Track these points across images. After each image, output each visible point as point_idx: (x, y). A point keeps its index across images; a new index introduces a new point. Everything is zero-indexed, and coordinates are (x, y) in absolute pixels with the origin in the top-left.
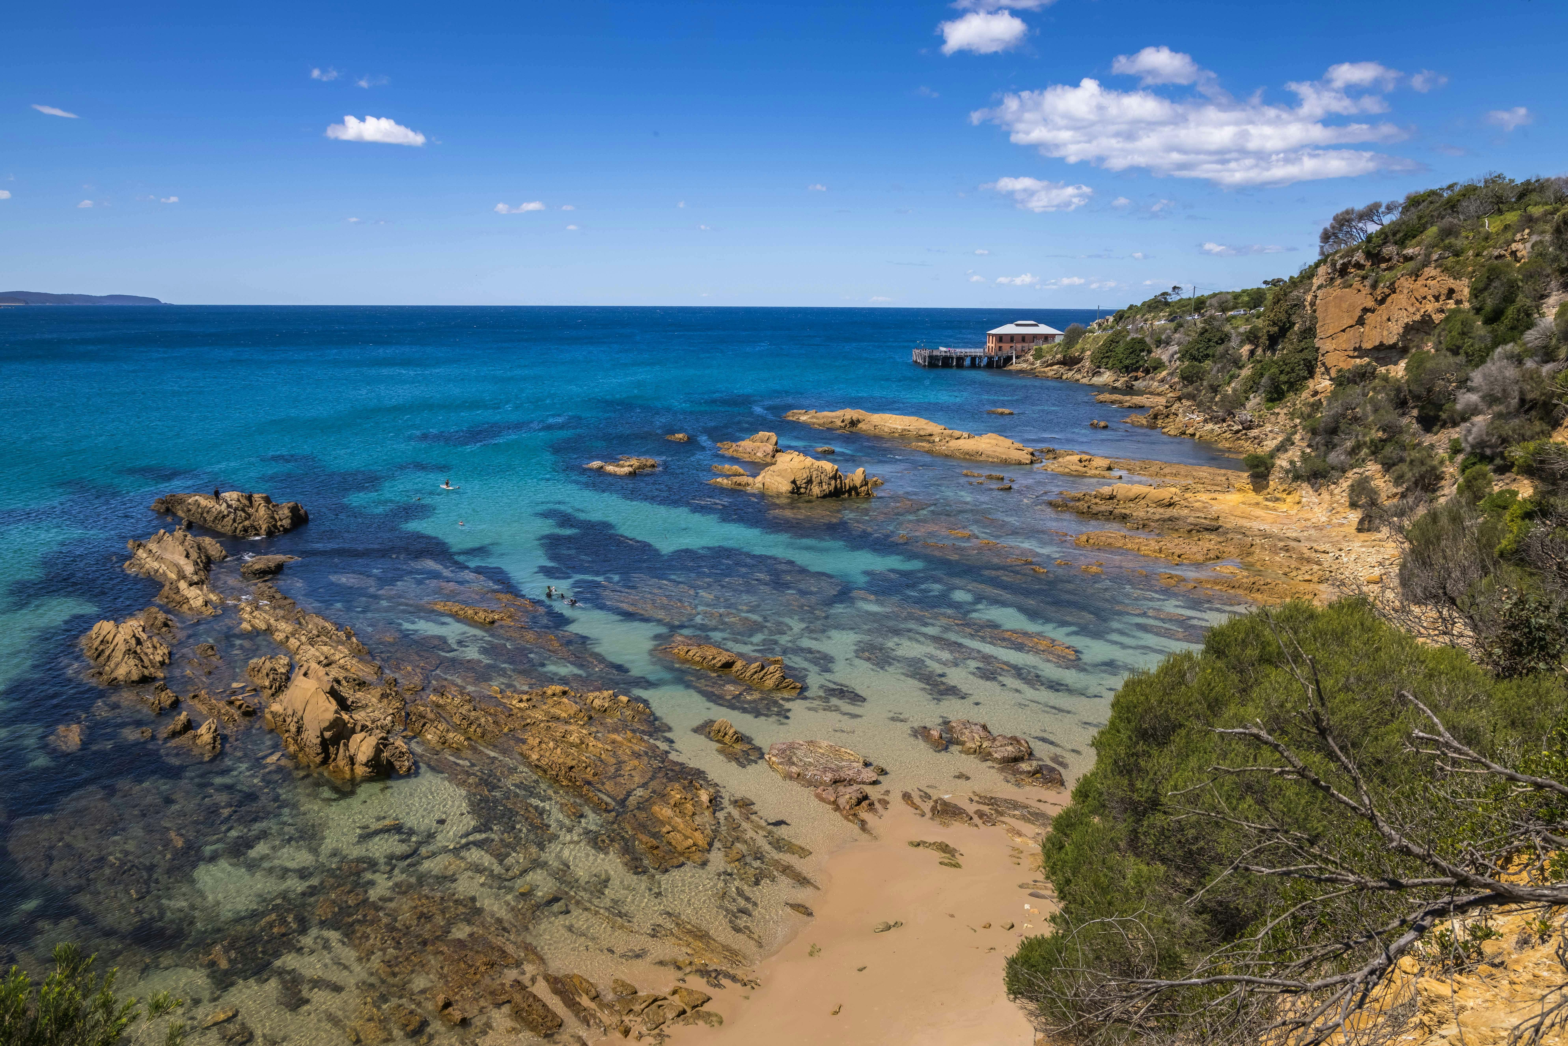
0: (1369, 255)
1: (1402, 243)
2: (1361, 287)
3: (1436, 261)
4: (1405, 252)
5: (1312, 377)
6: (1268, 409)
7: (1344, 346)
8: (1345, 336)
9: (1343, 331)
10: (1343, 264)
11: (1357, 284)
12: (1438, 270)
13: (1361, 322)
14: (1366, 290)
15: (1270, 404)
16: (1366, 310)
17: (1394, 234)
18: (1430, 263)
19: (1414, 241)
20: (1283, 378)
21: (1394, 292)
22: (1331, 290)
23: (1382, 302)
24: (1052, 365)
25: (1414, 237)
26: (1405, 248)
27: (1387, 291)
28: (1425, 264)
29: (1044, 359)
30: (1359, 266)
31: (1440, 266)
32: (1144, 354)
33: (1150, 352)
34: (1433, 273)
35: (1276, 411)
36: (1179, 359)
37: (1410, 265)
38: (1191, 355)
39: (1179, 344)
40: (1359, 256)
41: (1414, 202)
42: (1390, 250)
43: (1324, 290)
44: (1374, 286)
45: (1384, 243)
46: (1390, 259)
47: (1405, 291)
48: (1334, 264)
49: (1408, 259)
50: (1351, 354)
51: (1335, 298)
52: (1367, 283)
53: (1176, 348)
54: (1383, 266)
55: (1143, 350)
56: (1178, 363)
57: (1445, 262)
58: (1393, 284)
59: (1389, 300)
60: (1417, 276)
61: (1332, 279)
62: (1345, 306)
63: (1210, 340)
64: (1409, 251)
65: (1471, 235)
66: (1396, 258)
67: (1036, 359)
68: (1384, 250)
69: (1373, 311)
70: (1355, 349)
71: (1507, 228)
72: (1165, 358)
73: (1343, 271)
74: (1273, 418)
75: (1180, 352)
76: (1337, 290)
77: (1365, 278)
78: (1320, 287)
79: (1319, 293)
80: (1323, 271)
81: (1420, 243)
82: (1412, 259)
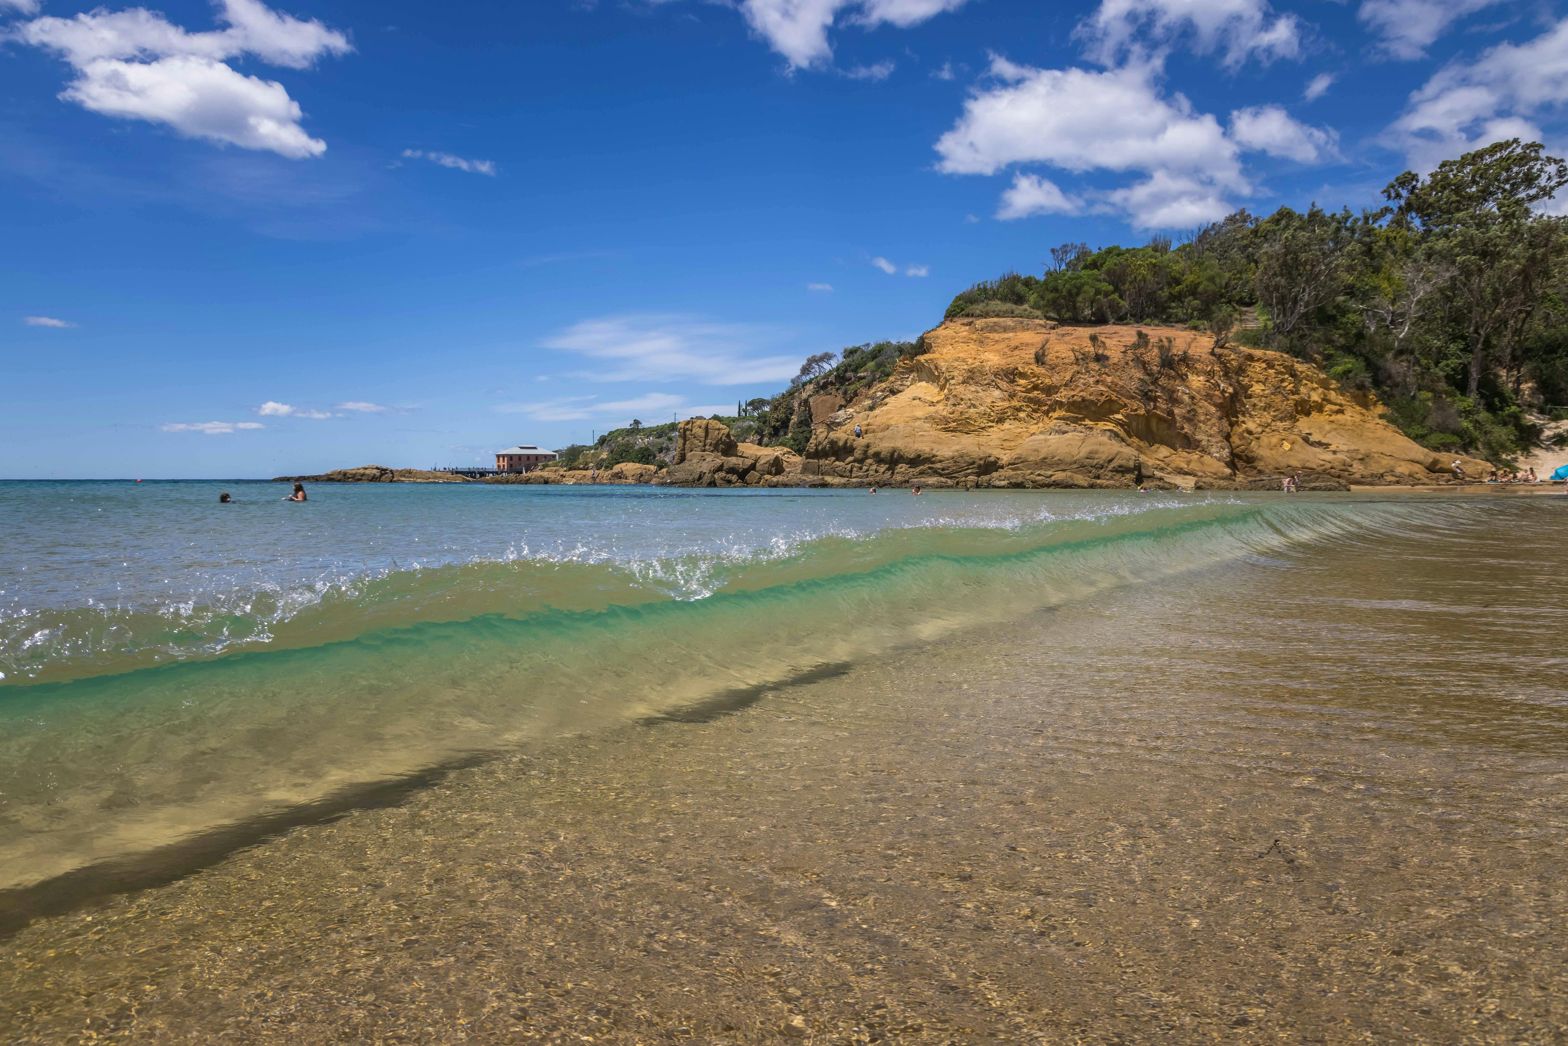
0: (838, 378)
1: (855, 371)
2: (837, 394)
4: (859, 375)
10: (824, 383)
11: (834, 392)
14: (840, 395)
16: (841, 406)
17: (849, 367)
19: (862, 370)
22: (818, 397)
23: (850, 400)
25: (861, 368)
26: (858, 373)
30: (832, 384)
33: (655, 457)
37: (864, 381)
40: (832, 379)
41: (850, 353)
42: (849, 374)
43: (814, 398)
44: (845, 393)
45: (846, 372)
46: (850, 379)
47: (863, 394)
48: (817, 385)
49: (861, 379)
51: (821, 401)
52: (840, 392)
54: (847, 383)
58: (856, 391)
61: (818, 392)
62: (828, 405)
64: (862, 375)
66: (853, 378)
68: (846, 375)
72: (667, 460)
73: (824, 387)
76: (822, 397)
77: (838, 389)
78: (810, 396)
79: (811, 400)
80: (810, 388)
81: (866, 371)
82: (864, 378)
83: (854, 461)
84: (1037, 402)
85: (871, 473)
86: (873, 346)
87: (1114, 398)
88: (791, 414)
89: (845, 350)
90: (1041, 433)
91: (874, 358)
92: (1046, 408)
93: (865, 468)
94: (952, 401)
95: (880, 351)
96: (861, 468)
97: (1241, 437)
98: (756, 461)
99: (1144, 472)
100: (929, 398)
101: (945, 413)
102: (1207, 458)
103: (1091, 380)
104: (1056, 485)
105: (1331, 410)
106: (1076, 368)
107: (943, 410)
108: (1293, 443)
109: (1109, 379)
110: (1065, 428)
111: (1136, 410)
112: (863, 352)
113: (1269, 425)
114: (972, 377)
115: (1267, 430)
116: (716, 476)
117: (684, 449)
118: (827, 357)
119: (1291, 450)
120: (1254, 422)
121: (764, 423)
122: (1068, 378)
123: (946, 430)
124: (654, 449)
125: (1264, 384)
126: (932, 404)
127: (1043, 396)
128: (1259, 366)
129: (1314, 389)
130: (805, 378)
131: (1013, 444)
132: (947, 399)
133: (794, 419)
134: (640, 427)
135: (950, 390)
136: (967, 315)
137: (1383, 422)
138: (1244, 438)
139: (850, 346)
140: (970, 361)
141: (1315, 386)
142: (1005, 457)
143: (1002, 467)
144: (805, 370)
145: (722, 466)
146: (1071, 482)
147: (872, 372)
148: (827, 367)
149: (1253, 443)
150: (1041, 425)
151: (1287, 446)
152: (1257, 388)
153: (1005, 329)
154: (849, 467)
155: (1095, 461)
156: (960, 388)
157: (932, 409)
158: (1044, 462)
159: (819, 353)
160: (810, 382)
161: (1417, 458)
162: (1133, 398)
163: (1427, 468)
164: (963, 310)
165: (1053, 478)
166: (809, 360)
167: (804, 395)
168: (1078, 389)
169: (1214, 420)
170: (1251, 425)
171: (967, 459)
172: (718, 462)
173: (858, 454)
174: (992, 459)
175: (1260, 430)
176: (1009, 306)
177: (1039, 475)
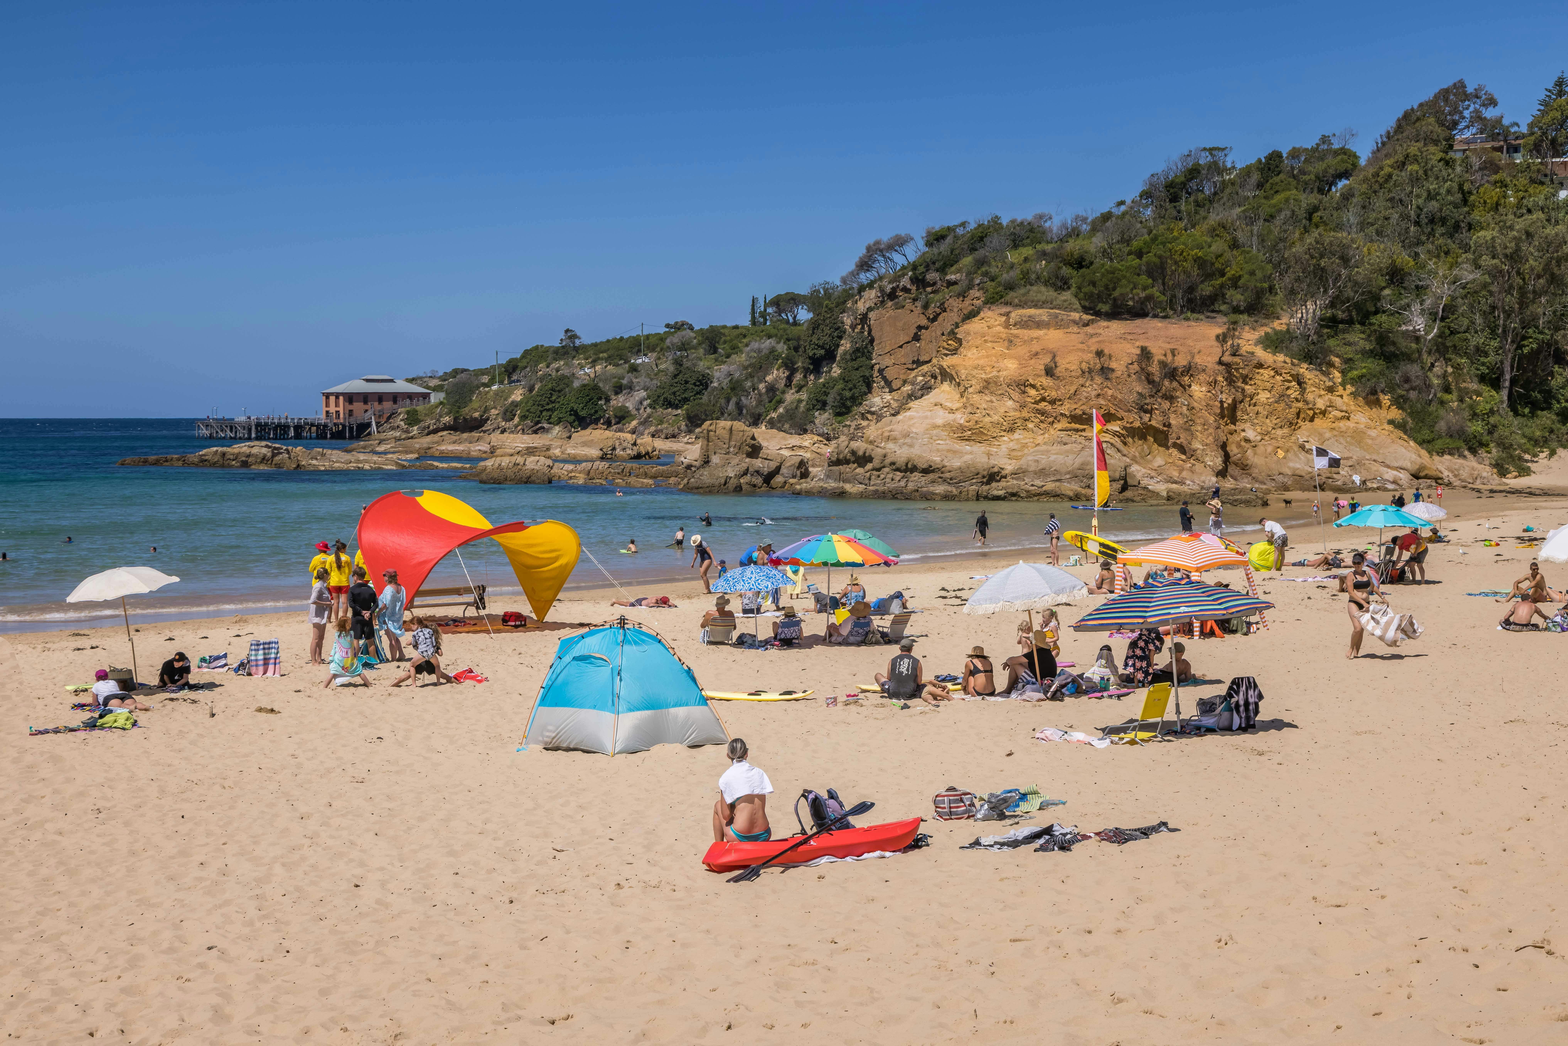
0: (915, 280)
1: (942, 270)
2: (913, 308)
3: (979, 285)
4: (948, 277)
5: (870, 392)
6: (839, 422)
7: (903, 360)
8: (902, 351)
9: (901, 347)
10: (893, 288)
11: (909, 305)
12: (981, 292)
13: (916, 338)
14: (919, 310)
15: (840, 418)
16: (920, 328)
17: (934, 263)
18: (974, 286)
19: (953, 269)
20: (848, 394)
21: (945, 311)
22: (884, 312)
23: (934, 319)
24: (435, 431)
25: (952, 266)
26: (946, 274)
27: (938, 310)
28: (970, 287)
29: (422, 424)
30: (906, 290)
31: (982, 289)
32: (602, 402)
33: (608, 400)
34: (977, 294)
35: (848, 423)
36: (650, 406)
37: (956, 288)
38: (666, 399)
39: (646, 389)
40: (905, 282)
41: (936, 238)
42: (932, 276)
43: (876, 312)
44: (926, 307)
45: (927, 271)
46: (934, 284)
47: (956, 310)
48: (882, 290)
49: (950, 284)
50: (910, 366)
51: (888, 318)
52: (919, 304)
53: (643, 394)
54: (929, 289)
55: (600, 399)
56: (649, 410)
57: (985, 285)
58: (943, 304)
59: (940, 318)
60: (964, 297)
61: (882, 302)
62: (900, 324)
63: (687, 382)
64: (952, 277)
65: (1000, 265)
66: (939, 283)
67: (411, 424)
68: (927, 276)
69: (927, 328)
70: (914, 362)
71: (1026, 260)
72: (630, 405)
73: (892, 296)
74: (845, 430)
75: (649, 397)
76: (889, 311)
77: (915, 300)
78: (870, 309)
79: (871, 315)
80: (871, 295)
81: (959, 271)
82: (955, 283)
83: (873, 470)
84: (1043, 413)
85: (888, 480)
86: (972, 226)
87: (1113, 411)
88: (840, 338)
89: (929, 234)
90: (1045, 443)
91: (973, 250)
92: (1051, 419)
93: (882, 476)
94: (969, 409)
95: (981, 239)
96: (879, 476)
97: (1239, 446)
98: (781, 463)
99: (1130, 481)
100: (949, 405)
101: (962, 422)
102: (1199, 467)
103: (1094, 393)
104: (1047, 494)
105: (1335, 416)
106: (1081, 381)
107: (960, 418)
108: (1287, 451)
109: (1110, 392)
110: (1066, 439)
111: (1132, 423)
112: (956, 237)
113: (1268, 433)
114: (987, 386)
115: (1266, 438)
116: (742, 481)
117: (707, 451)
118: (898, 243)
119: (1284, 458)
120: (1255, 430)
121: (796, 349)
122: (1072, 391)
123: (962, 439)
124: (606, 387)
125: (1270, 392)
126: (952, 411)
127: (1049, 408)
128: (1266, 373)
129: (1320, 396)
130: (865, 277)
131: (1020, 454)
132: (965, 407)
133: (845, 346)
134: (577, 342)
135: (968, 399)
136: (1006, 304)
137: (1391, 427)
138: (1240, 446)
139: (937, 225)
140: (988, 369)
141: (1323, 392)
142: (1009, 467)
143: (1005, 477)
144: (865, 265)
145: (747, 470)
146: (1059, 493)
147: (969, 274)
148: (899, 260)
149: (1249, 451)
150: (1046, 435)
151: (1281, 454)
152: (1263, 396)
153: (1039, 325)
154: (868, 474)
155: (1087, 472)
156: (976, 397)
157: (951, 416)
158: (1042, 473)
159: (886, 237)
160: (871, 285)
161: (1404, 466)
162: (1129, 411)
163: (1412, 475)
164: (1002, 297)
165: (1044, 488)
166: (869, 249)
167: (861, 306)
168: (1081, 403)
169: (1211, 430)
170: (1251, 434)
171: (973, 469)
172: (744, 466)
173: (876, 463)
174: (996, 470)
175: (1259, 438)
176: (1050, 293)
177: (1032, 485)
